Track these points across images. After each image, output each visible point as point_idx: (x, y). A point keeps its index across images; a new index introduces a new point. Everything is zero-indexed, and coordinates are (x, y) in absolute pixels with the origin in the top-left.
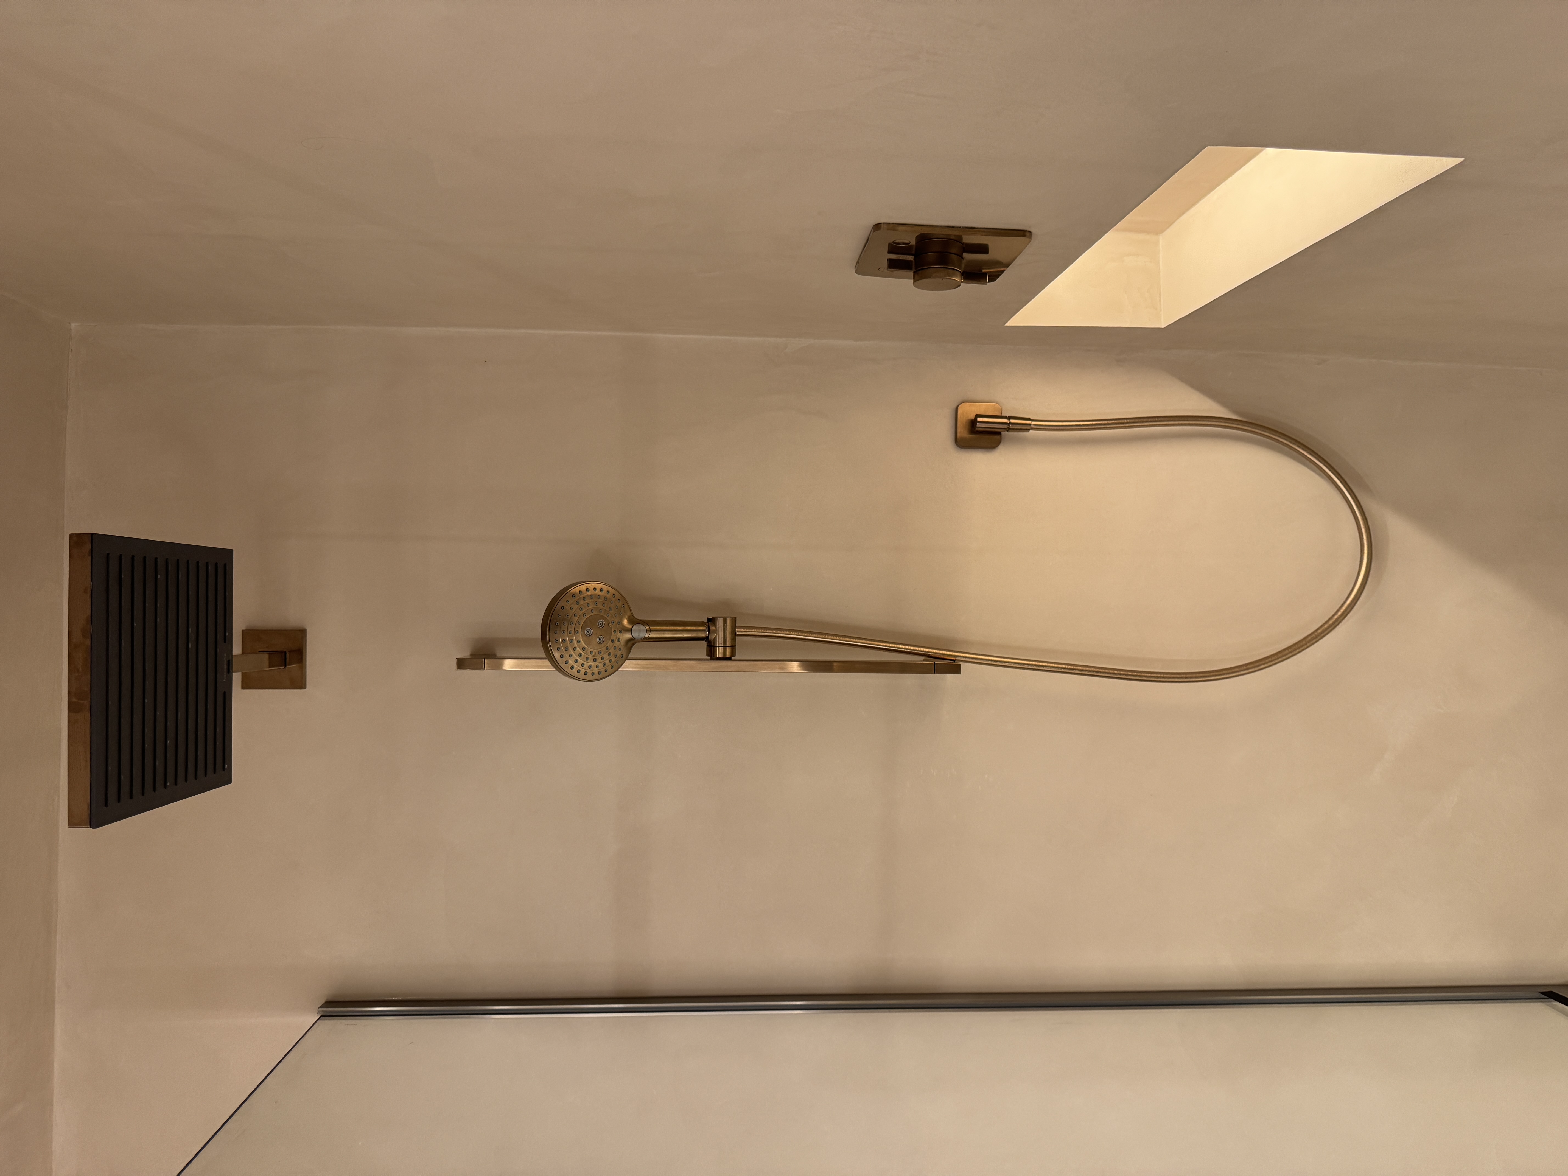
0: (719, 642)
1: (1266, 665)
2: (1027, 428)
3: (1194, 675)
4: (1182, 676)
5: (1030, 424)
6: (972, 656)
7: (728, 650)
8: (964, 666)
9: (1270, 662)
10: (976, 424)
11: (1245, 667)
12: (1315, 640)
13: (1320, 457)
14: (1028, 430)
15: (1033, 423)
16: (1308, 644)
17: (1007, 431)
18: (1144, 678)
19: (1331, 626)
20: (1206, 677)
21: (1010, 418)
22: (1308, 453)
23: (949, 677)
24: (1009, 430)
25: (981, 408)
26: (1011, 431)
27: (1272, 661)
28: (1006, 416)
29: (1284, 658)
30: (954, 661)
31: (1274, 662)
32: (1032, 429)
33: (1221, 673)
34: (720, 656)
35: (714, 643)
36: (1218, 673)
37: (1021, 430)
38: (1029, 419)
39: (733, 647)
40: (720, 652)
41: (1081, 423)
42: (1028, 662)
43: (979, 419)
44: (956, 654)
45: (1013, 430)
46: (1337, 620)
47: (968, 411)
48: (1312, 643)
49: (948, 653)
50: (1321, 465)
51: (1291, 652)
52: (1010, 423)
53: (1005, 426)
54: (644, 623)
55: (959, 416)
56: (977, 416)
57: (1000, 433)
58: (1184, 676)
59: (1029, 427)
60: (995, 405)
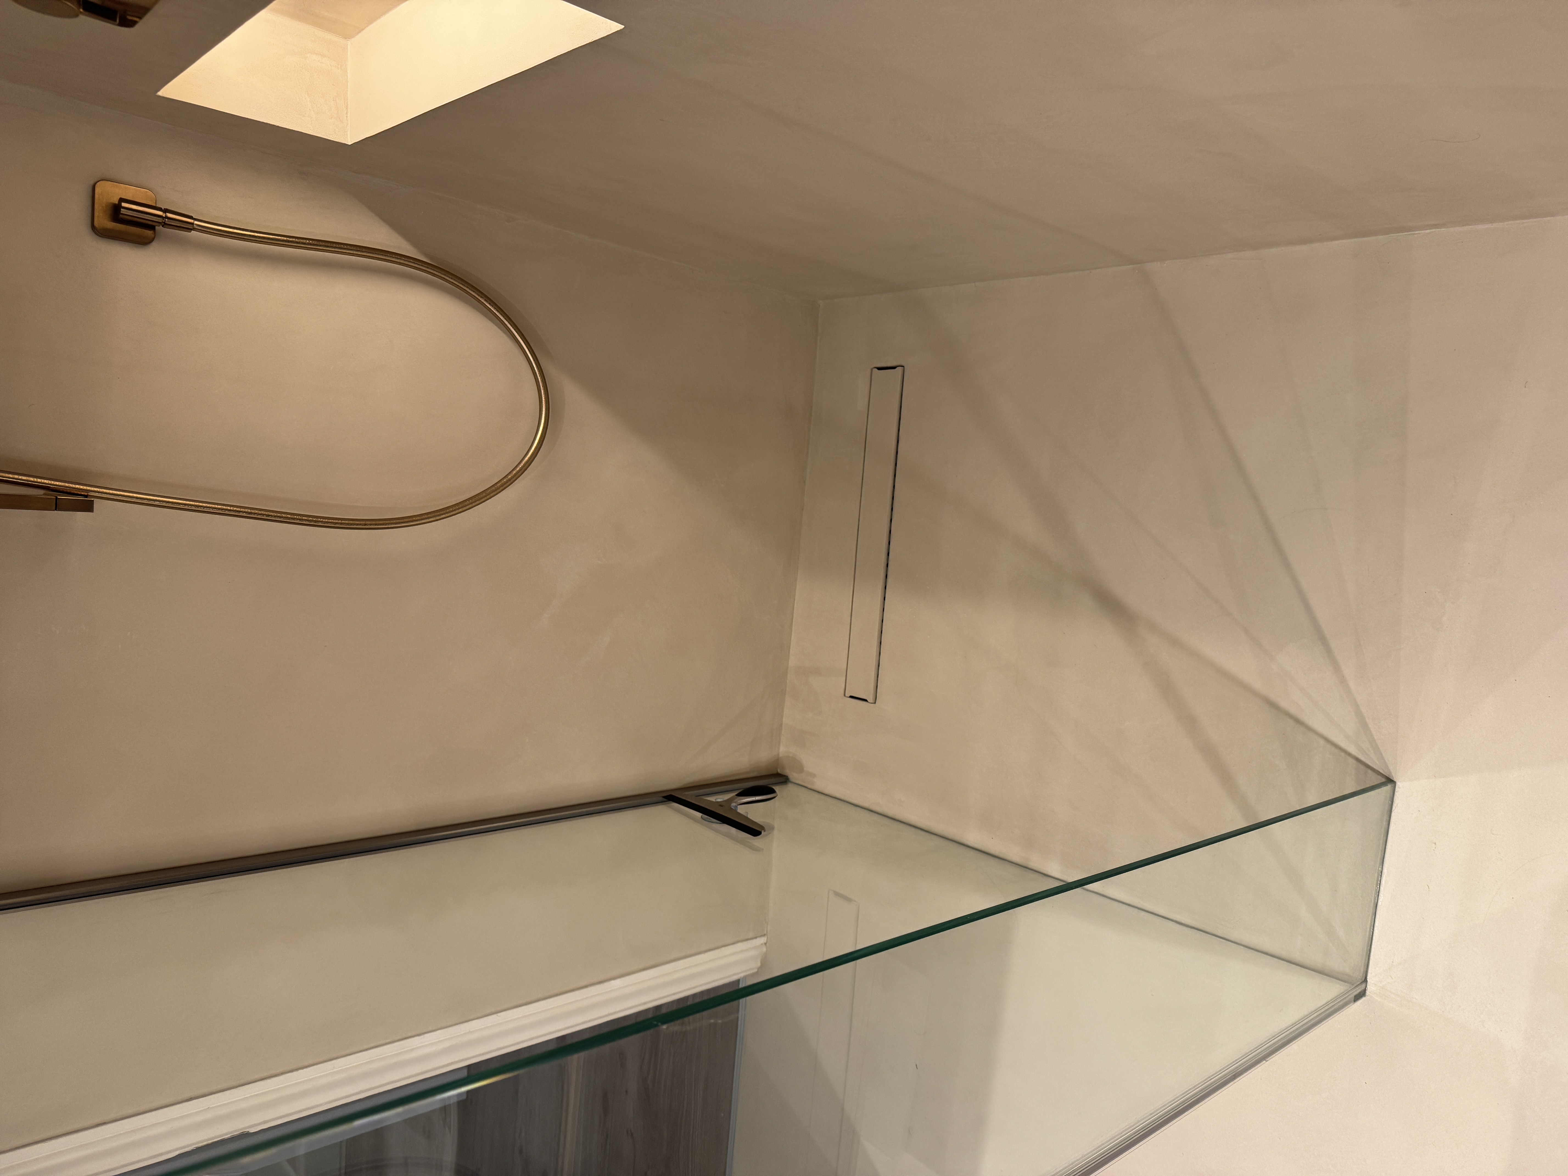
1: (447, 515)
2: (189, 228)
3: (374, 522)
4: (361, 522)
5: (193, 224)
6: (111, 492)
8: (97, 504)
9: (450, 512)
10: (121, 210)
11: (426, 516)
12: (494, 493)
13: (505, 314)
14: (190, 230)
15: (196, 222)
16: (488, 497)
17: (163, 226)
18: (320, 524)
19: (510, 480)
20: (386, 524)
21: (166, 211)
22: (495, 308)
23: (80, 515)
24: (164, 225)
25: (129, 192)
26: (166, 226)
27: (452, 511)
28: (161, 208)
29: (465, 508)
30: (86, 496)
31: (454, 513)
32: (194, 229)
33: (402, 521)
36: (398, 521)
37: (180, 229)
38: (191, 217)
41: (256, 234)
42: (185, 502)
43: (124, 205)
44: (89, 488)
45: (170, 227)
46: (515, 475)
47: (110, 193)
48: (492, 495)
49: (77, 486)
50: (506, 323)
51: (472, 503)
52: (166, 217)
53: (160, 220)
55: (96, 196)
56: (122, 200)
57: (152, 228)
58: (364, 522)
59: (190, 227)
60: (147, 191)
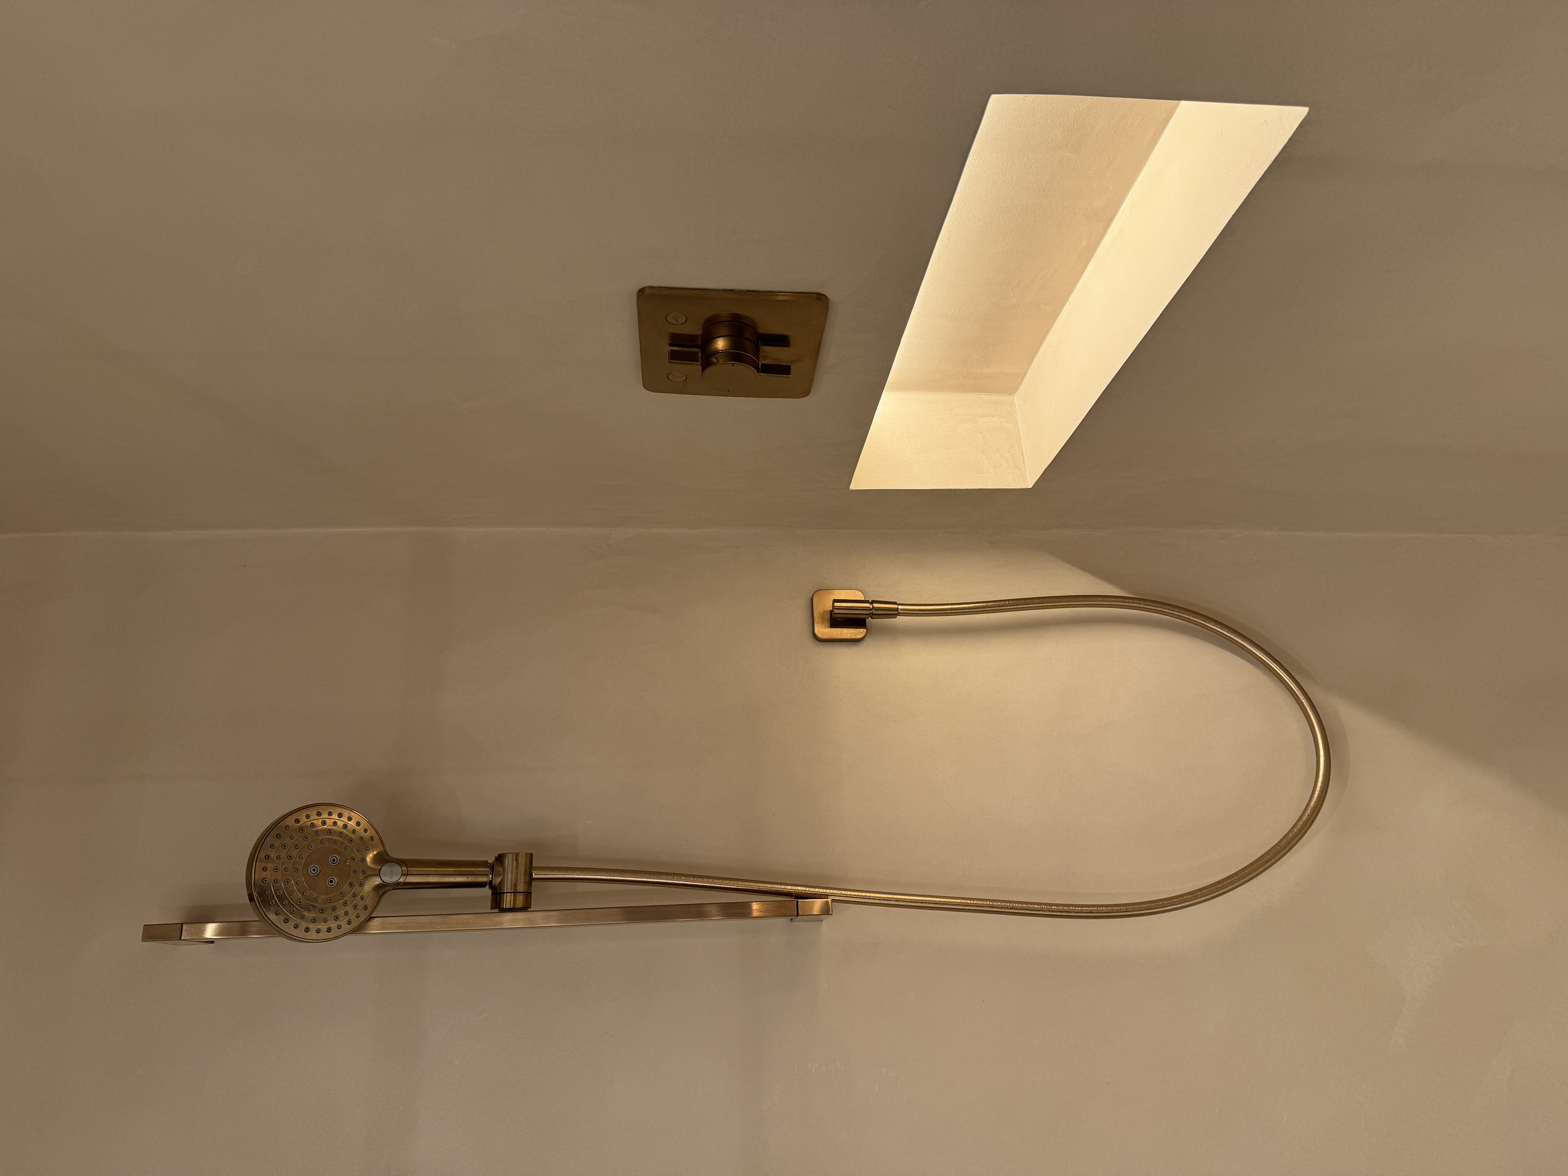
0: (508, 887)
5: (897, 609)
6: (850, 893)
7: (520, 899)
10: (837, 611)
14: (895, 616)
15: (900, 607)
17: (872, 618)
21: (873, 602)
25: (840, 595)
28: (869, 601)
32: (899, 614)
34: (508, 907)
35: (500, 890)
37: (887, 616)
38: (895, 603)
39: (528, 894)
40: (508, 900)
41: (957, 607)
43: (837, 605)
44: (829, 891)
45: (878, 616)
49: (819, 890)
52: (875, 608)
53: (868, 612)
54: (401, 862)
55: (815, 609)
56: (835, 601)
57: (866, 622)
59: (896, 613)
60: (856, 592)
